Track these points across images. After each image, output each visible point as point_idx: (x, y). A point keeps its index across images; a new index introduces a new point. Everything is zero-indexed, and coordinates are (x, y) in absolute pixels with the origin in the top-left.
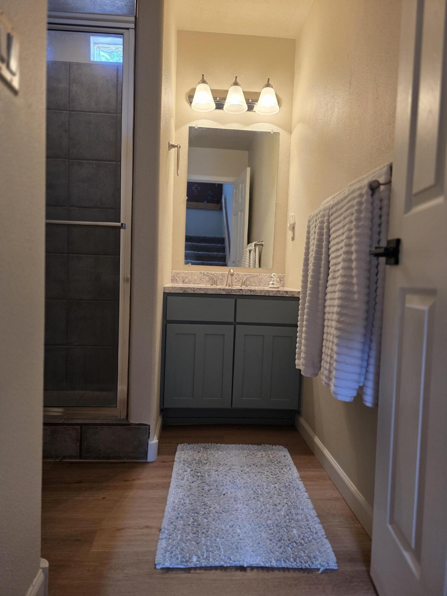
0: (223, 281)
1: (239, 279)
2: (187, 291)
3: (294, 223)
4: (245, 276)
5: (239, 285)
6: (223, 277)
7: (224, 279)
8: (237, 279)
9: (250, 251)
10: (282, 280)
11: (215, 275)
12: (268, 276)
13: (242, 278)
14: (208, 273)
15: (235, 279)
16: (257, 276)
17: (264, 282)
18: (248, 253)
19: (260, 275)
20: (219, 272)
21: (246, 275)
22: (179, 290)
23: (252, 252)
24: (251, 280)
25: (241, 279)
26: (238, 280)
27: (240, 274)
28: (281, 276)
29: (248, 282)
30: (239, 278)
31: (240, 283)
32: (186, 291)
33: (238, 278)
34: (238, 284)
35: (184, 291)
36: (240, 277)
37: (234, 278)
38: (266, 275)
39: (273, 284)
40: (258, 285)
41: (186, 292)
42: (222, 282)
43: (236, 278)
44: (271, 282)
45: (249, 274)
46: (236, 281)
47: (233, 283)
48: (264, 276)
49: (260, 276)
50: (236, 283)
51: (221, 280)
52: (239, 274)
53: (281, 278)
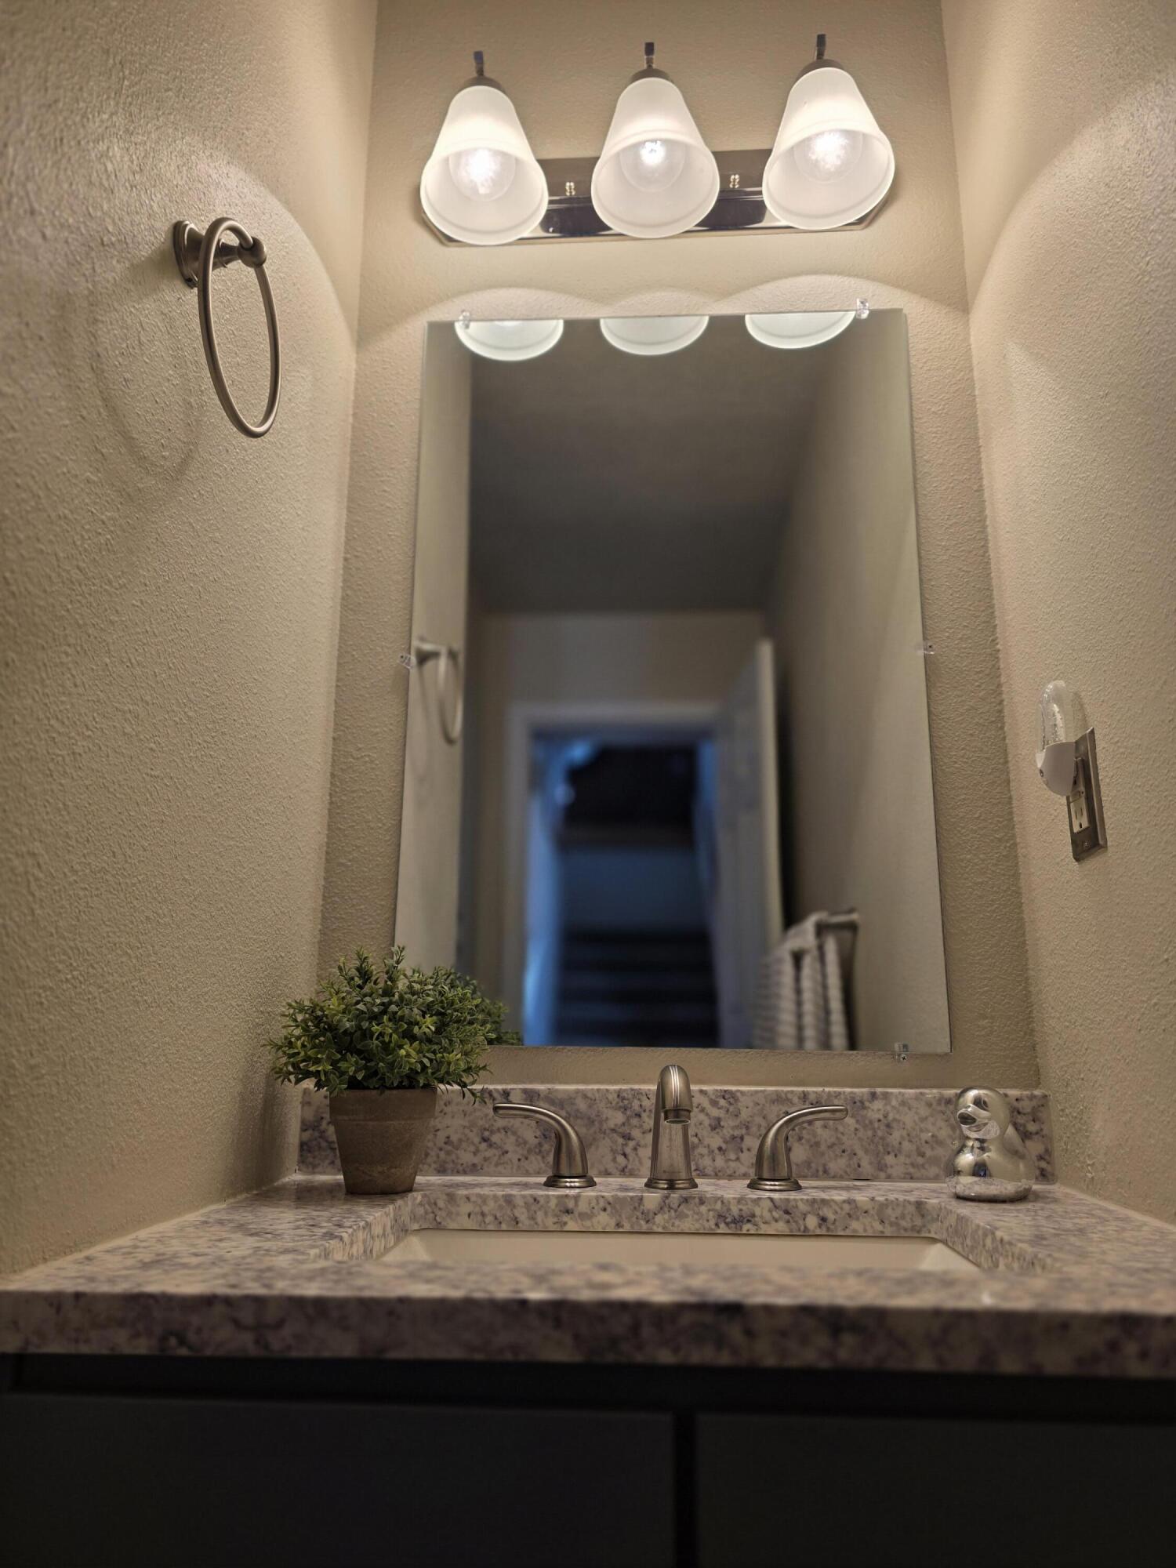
0: (631, 1144)
1: (737, 1133)
2: (191, 1337)
3: (1083, 738)
4: (776, 1109)
5: (742, 1170)
6: (635, 1121)
7: (636, 1133)
8: (727, 1132)
9: (798, 958)
10: (1032, 1127)
11: (582, 1105)
12: (929, 1105)
13: (758, 1120)
14: (531, 1096)
15: (713, 1128)
16: (858, 1104)
17: (906, 1145)
18: (788, 968)
19: (874, 1096)
20: (603, 1087)
21: (779, 1099)
22: (121, 1323)
23: (808, 962)
24: (819, 1131)
25: (754, 1129)
26: (734, 1138)
27: (742, 1093)
28: (1026, 1106)
29: (799, 1153)
30: (737, 1122)
31: (749, 1158)
32: (182, 1342)
33: (729, 1123)
34: (733, 1164)
35: (164, 1339)
36: (745, 1114)
37: (707, 1122)
38: (917, 1098)
39: (980, 1170)
40: (867, 1168)
41: (183, 1352)
42: (628, 1150)
43: (716, 1126)
44: (967, 1159)
45: (804, 1097)
46: (716, 1141)
47: (702, 1156)
48: (903, 1103)
49: (878, 1105)
50: (720, 1162)
51: (621, 1141)
52: (732, 1094)
53: (1020, 1120)
